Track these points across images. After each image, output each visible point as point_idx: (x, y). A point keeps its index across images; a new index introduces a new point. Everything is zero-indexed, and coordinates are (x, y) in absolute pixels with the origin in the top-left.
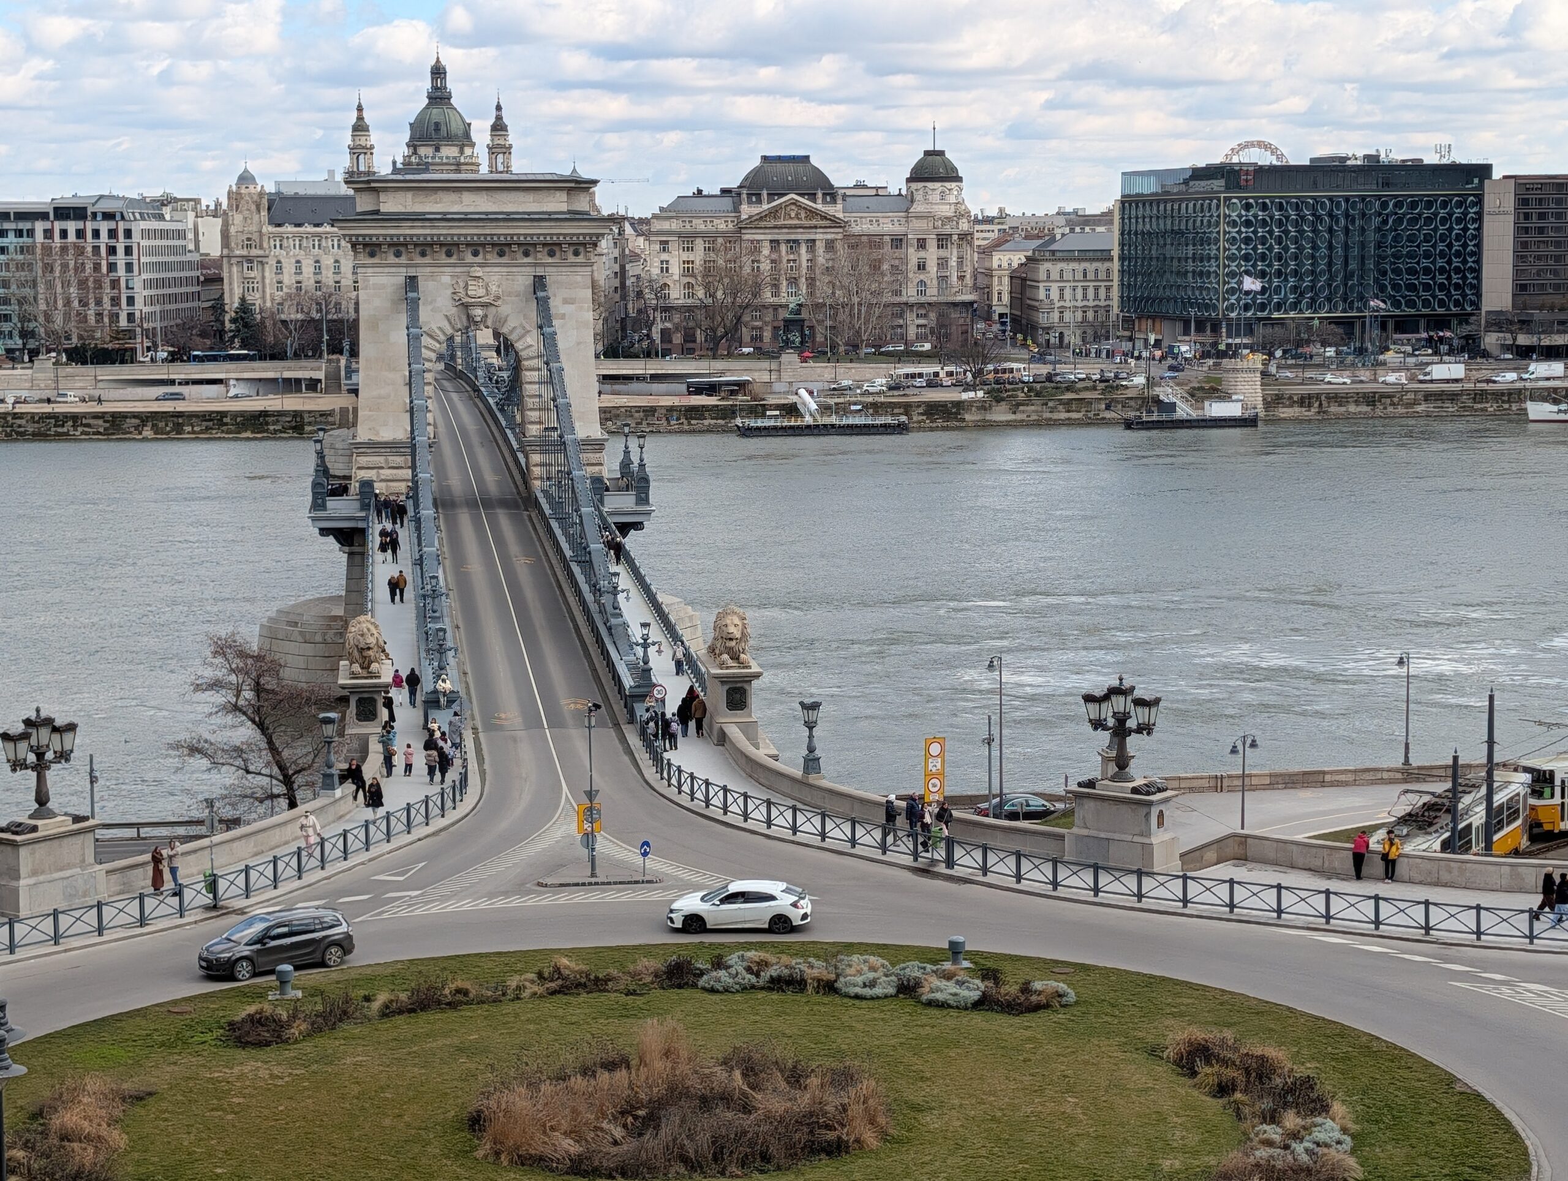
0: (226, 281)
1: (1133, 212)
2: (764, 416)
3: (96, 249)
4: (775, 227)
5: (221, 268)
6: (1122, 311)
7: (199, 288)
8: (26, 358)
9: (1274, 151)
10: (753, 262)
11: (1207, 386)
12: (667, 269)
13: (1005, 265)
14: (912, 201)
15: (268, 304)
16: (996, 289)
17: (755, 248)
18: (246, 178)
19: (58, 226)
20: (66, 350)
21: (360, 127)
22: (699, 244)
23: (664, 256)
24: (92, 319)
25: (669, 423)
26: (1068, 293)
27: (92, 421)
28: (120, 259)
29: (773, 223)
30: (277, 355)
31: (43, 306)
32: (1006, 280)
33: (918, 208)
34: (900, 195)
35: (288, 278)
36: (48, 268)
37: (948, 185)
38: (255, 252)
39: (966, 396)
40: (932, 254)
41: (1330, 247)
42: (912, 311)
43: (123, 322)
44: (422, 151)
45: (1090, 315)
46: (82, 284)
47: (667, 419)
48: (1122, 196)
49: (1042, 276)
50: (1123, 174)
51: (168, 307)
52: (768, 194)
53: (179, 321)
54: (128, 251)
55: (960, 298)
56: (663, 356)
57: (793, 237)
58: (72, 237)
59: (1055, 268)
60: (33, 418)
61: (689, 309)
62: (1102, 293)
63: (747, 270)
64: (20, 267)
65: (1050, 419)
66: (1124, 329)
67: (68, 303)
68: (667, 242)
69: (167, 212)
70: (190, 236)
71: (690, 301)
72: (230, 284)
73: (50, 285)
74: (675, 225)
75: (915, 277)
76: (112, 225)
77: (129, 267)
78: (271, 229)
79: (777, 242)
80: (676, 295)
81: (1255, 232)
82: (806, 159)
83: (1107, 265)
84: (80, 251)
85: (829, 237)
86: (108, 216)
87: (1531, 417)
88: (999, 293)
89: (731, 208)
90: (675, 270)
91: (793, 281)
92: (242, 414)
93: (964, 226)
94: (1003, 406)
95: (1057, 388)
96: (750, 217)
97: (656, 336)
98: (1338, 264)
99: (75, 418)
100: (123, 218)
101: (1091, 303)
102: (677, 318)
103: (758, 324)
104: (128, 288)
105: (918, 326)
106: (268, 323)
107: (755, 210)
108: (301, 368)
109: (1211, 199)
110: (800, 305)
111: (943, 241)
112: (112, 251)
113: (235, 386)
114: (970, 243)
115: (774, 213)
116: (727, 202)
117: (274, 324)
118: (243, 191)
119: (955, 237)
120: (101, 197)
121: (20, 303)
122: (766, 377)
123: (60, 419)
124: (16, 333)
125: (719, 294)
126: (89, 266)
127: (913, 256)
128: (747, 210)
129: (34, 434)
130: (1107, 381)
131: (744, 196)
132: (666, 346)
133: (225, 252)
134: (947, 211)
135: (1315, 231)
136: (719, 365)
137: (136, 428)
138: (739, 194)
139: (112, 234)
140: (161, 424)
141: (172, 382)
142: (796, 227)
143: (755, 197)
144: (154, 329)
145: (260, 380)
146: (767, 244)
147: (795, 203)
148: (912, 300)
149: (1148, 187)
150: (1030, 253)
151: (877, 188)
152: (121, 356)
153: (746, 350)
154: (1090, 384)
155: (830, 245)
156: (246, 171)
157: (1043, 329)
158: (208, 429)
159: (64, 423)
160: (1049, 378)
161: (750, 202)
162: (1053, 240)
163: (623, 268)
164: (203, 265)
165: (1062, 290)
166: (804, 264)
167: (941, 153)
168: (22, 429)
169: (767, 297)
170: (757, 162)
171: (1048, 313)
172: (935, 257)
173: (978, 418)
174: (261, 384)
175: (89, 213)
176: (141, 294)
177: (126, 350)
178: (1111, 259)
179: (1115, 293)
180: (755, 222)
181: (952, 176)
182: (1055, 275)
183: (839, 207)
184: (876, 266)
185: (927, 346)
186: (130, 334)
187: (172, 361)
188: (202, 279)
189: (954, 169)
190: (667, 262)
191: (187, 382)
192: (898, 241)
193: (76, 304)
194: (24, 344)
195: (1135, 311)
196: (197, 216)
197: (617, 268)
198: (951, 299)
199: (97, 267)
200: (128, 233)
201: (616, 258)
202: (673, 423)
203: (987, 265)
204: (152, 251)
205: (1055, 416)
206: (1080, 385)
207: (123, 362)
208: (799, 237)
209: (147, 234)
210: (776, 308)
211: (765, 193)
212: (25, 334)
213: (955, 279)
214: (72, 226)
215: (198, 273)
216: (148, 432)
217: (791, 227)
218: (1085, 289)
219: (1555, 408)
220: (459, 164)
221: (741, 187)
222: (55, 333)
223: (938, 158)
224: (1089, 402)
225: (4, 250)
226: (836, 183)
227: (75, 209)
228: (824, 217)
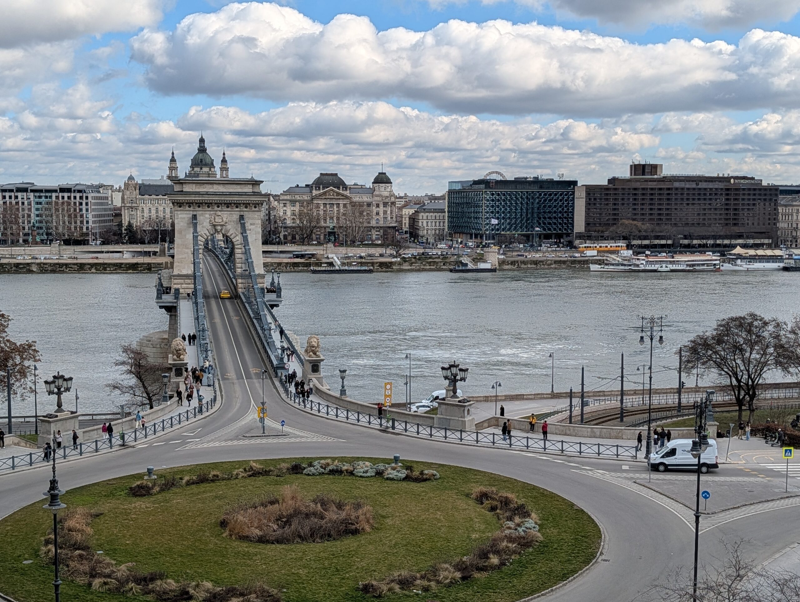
0: (123, 215)
2: (321, 266)
3: (75, 203)
4: (325, 199)
5: (121, 210)
6: (449, 230)
7: (113, 218)
8: (48, 243)
9: (502, 175)
10: (317, 211)
11: (479, 258)
12: (286, 213)
13: (407, 213)
14: (374, 190)
15: (139, 224)
16: (404, 222)
17: (318, 206)
18: (131, 178)
19: (61, 195)
20: (63, 240)
21: (173, 160)
22: (297, 204)
23: (285, 208)
24: (73, 229)
25: (286, 268)
26: (429, 224)
27: (72, 266)
28: (84, 207)
29: (324, 197)
30: (143, 243)
31: (55, 224)
32: (407, 219)
33: (376, 193)
34: (370, 188)
35: (146, 215)
36: (57, 210)
37: (387, 185)
38: (134, 205)
39: (394, 260)
40: (381, 209)
41: (522, 209)
42: (374, 229)
43: (85, 230)
44: (196, 169)
45: (437, 232)
46: (70, 216)
48: (449, 190)
49: (421, 218)
50: (449, 182)
51: (101, 224)
52: (323, 187)
53: (105, 230)
54: (87, 204)
55: (391, 225)
56: (284, 244)
57: (331, 202)
58: (66, 199)
59: (425, 215)
60: (51, 265)
61: (294, 227)
62: (442, 224)
63: (315, 214)
64: (47, 209)
65: (424, 269)
66: (449, 237)
67: (64, 223)
68: (286, 203)
69: (101, 190)
70: (110, 199)
71: (294, 225)
72: (125, 216)
73: (58, 216)
74: (288, 197)
75: (375, 217)
76: (81, 194)
77: (87, 210)
78: (140, 196)
79: (326, 204)
80: (289, 222)
81: (495, 203)
82: (337, 174)
83: (443, 214)
84: (69, 204)
85: (345, 202)
86: (80, 191)
87: (591, 270)
88: (405, 224)
89: (309, 191)
90: (289, 213)
91: (332, 218)
92: (128, 264)
93: (393, 199)
94: (407, 264)
95: (426, 257)
96: (316, 195)
97: (282, 237)
98: (524, 215)
99: (66, 265)
100: (85, 192)
101: (438, 228)
102: (289, 231)
103: (319, 233)
104: (86, 217)
105: (376, 235)
106: (139, 231)
107: (318, 192)
108: (151, 247)
109: (480, 192)
110: (334, 227)
111: (385, 204)
112: (81, 204)
113: (126, 254)
114: (395, 206)
115: (325, 193)
116: (308, 189)
117: (141, 231)
118: (130, 183)
119: (389, 203)
120: (77, 184)
121: (46, 223)
122: (321, 252)
123: (61, 265)
124: (44, 234)
125: (305, 222)
126: (72, 210)
127: (375, 209)
128: (315, 192)
129: (51, 271)
130: (443, 255)
131: (314, 188)
132: (285, 241)
133: (123, 205)
134: (386, 194)
135: (516, 203)
136: (305, 248)
137: (89, 269)
138: (312, 187)
139: (81, 198)
140: (99, 267)
141: (102, 252)
142: (333, 199)
143: (318, 188)
144: (96, 233)
145: (135, 251)
146: (322, 205)
147: (332, 190)
148: (374, 225)
149: (458, 187)
150: (416, 210)
151: (362, 186)
153: (314, 242)
154: (437, 256)
155: (345, 205)
156: (131, 175)
157: (421, 236)
158: (116, 269)
160: (423, 254)
161: (316, 190)
162: (424, 205)
163: (269, 212)
164: (115, 209)
165: (427, 222)
166: (336, 212)
167: (385, 174)
169: (322, 224)
170: (319, 176)
171: (423, 231)
172: (383, 210)
173: (398, 268)
174: (135, 253)
175: (73, 190)
176: (91, 220)
177: (86, 240)
178: (445, 212)
179: (446, 224)
180: (318, 197)
181: (388, 181)
182: (425, 218)
183: (348, 192)
184: (361, 213)
185: (380, 242)
186: (87, 234)
187: (103, 244)
188: (114, 214)
189: (389, 179)
190: (286, 210)
191: (108, 252)
192: (369, 205)
193: (67, 223)
194: (48, 238)
195: (453, 231)
196: (112, 192)
198: (388, 225)
199: (75, 210)
200: (87, 198)
201: (267, 209)
202: (288, 268)
203: (400, 213)
204: (96, 204)
205: (425, 267)
206: (434, 256)
207: (84, 244)
208: (334, 202)
209: (93, 198)
210: (325, 228)
211: (321, 186)
212: (48, 234)
213: (389, 218)
214: (66, 195)
215: (112, 212)
216: (93, 270)
217: (330, 199)
218: (436, 222)
219: (600, 267)
220: (209, 174)
221: (313, 184)
222: (59, 233)
223: (383, 175)
224: (437, 263)
225: (41, 203)
226: (347, 184)
227: (67, 189)
228: (343, 196)
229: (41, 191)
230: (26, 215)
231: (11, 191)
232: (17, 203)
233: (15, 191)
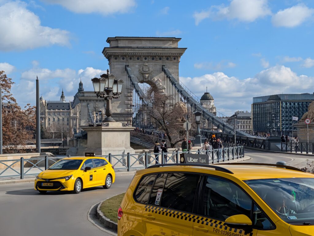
1: (255, 107)
15: (47, 128)
35: (51, 122)
37: (210, 101)
38: (43, 116)
48: (253, 103)
62: (248, 127)
78: (48, 110)
81: (289, 110)
93: (214, 110)
108: (57, 141)
109: (277, 102)
118: (41, 101)
135: (303, 110)
167: (209, 93)
178: (251, 119)
179: (252, 127)
189: (212, 97)
218: (244, 126)
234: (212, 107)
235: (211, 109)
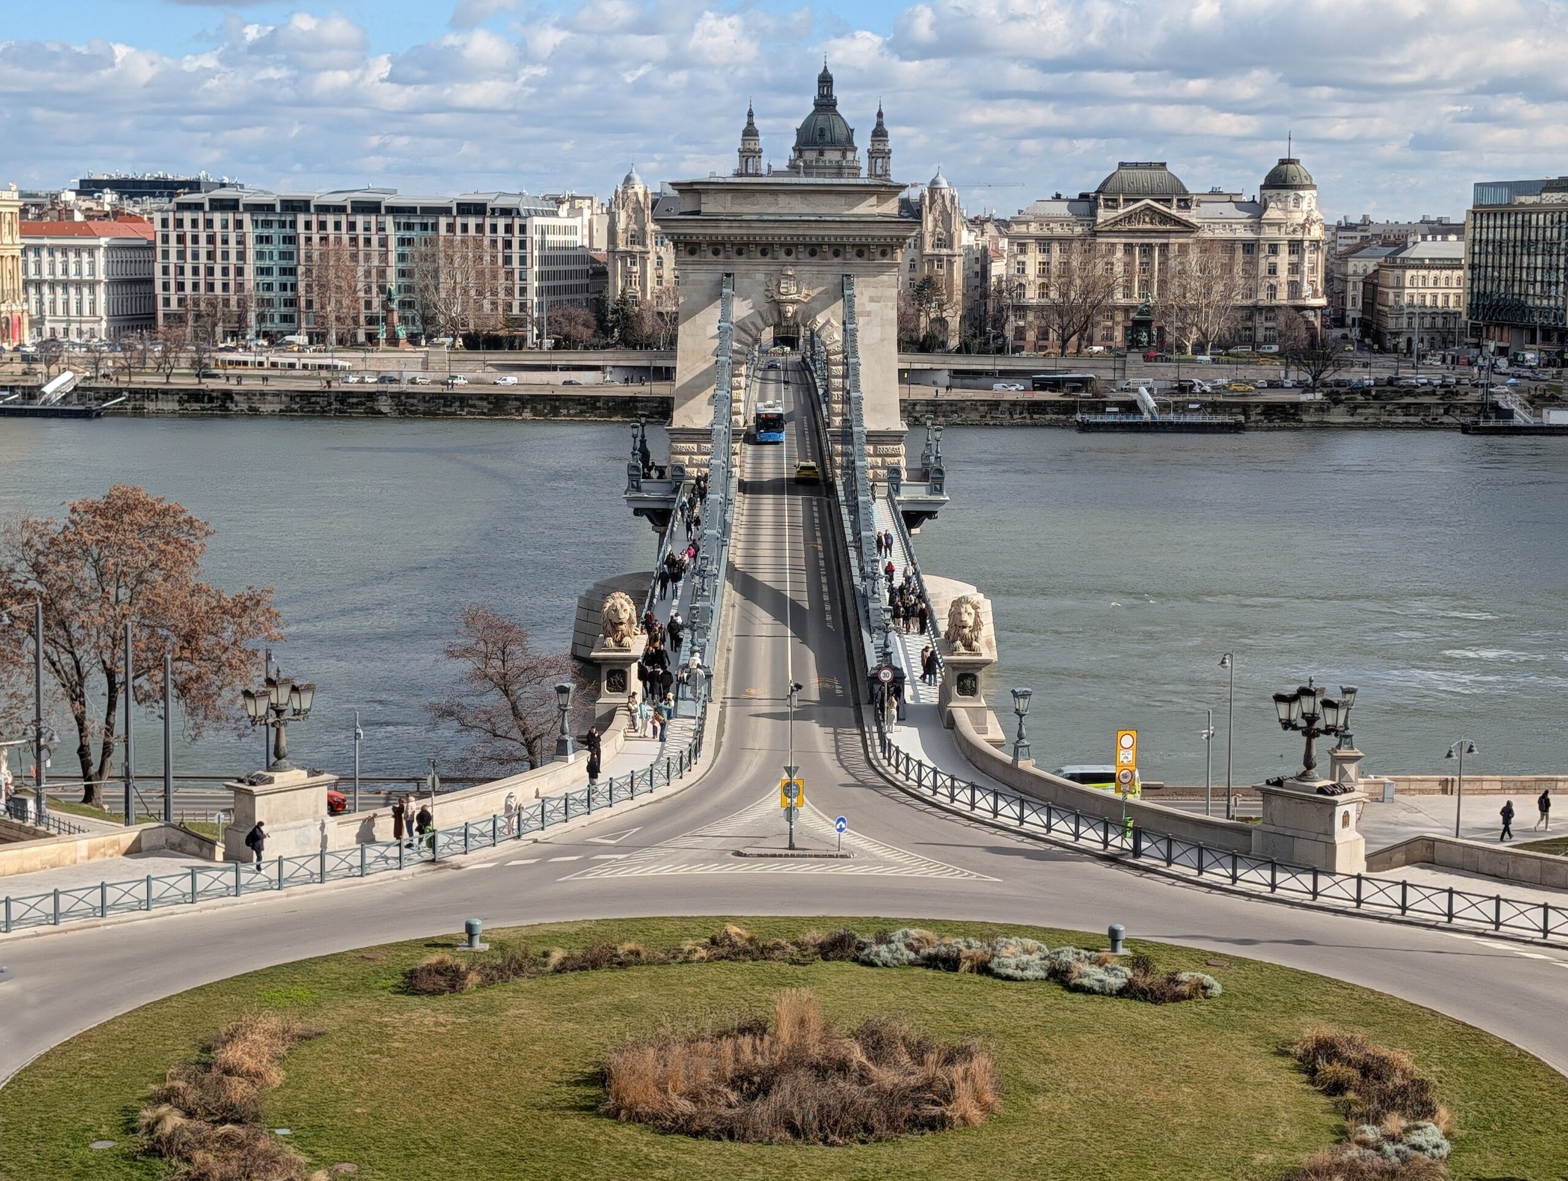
0: (610, 274)
1: (1485, 223)
2: (1103, 412)
3: (494, 242)
4: (1130, 231)
5: (606, 262)
6: (1471, 318)
7: (587, 281)
8: (424, 342)
10: (1107, 264)
11: (1548, 394)
12: (1023, 270)
13: (1360, 271)
14: (1266, 208)
15: (648, 298)
16: (1350, 294)
17: (1109, 251)
19: (459, 221)
20: (461, 336)
21: (750, 132)
22: (1056, 248)
23: (1022, 258)
24: (487, 308)
25: (1012, 417)
27: (477, 402)
28: (515, 252)
29: (1128, 227)
30: (653, 345)
31: (443, 295)
32: (1360, 286)
33: (1270, 215)
34: (1254, 201)
35: (667, 272)
36: (450, 259)
37: (1299, 193)
38: (638, 248)
39: (1305, 398)
40: (1283, 259)
42: (1261, 314)
43: (516, 311)
44: (806, 155)
45: (1439, 322)
46: (480, 274)
47: (1011, 413)
48: (1474, 207)
49: (1393, 283)
50: (1476, 185)
52: (1125, 200)
54: (523, 245)
55: (1310, 302)
56: (1014, 352)
57: (1146, 241)
58: (472, 231)
59: (1405, 276)
60: (424, 398)
61: (1043, 308)
62: (1452, 300)
63: (1100, 272)
64: (424, 258)
65: (1388, 422)
66: (1472, 336)
67: (466, 292)
68: (1024, 245)
69: (562, 209)
70: (584, 232)
71: (1043, 301)
72: (614, 278)
73: (451, 275)
74: (1034, 229)
75: (1265, 281)
76: (509, 220)
77: (523, 260)
78: (653, 226)
79: (1131, 245)
80: (1031, 295)
82: (1163, 165)
83: (1457, 273)
84: (479, 245)
85: (1182, 241)
86: (506, 212)
88: (1354, 298)
89: (1088, 211)
90: (1032, 270)
91: (1145, 283)
92: (613, 399)
93: (1316, 232)
94: (1341, 408)
95: (1396, 392)
96: (1106, 221)
97: (1009, 333)
99: (462, 399)
100: (519, 214)
101: (1440, 310)
102: (1030, 317)
103: (1110, 323)
104: (521, 279)
105: (1266, 329)
106: (647, 316)
107: (1111, 214)
110: (1151, 306)
111: (1295, 246)
112: (508, 244)
113: (611, 373)
114: (1322, 249)
115: (1129, 217)
116: (1084, 206)
118: (629, 189)
119: (1307, 243)
120: (500, 194)
121: (423, 293)
122: (1109, 375)
123: (449, 399)
124: (418, 319)
125: (1072, 295)
126: (487, 258)
127: (1264, 260)
128: (1103, 215)
129: (424, 413)
130: (1449, 386)
131: (1101, 201)
132: (1020, 343)
133: (611, 247)
134: (1299, 217)
136: (1066, 362)
137: (517, 409)
138: (1096, 199)
139: (509, 229)
140: (540, 407)
142: (1150, 232)
143: (1111, 204)
144: (542, 318)
145: (632, 368)
146: (1122, 247)
147: (1149, 208)
148: (1262, 303)
149: (1501, 198)
150: (1382, 260)
151: (1232, 195)
152: (514, 343)
154: (1429, 389)
155: (1182, 249)
157: (1391, 333)
159: (452, 403)
160: (1390, 382)
161: (1106, 206)
162: (1405, 248)
164: (590, 259)
166: (1157, 267)
167: (1295, 162)
168: (414, 408)
169: (1119, 298)
170: (1114, 168)
171: (1397, 318)
172: (1287, 262)
173: (1316, 419)
174: (632, 372)
175: (488, 209)
176: (532, 285)
177: (517, 337)
178: (1461, 267)
179: (1464, 301)
180: (1111, 226)
181: (1305, 183)
183: (1193, 212)
184: (1226, 270)
185: (1274, 349)
186: (520, 322)
187: (557, 348)
188: (591, 272)
189: (1306, 177)
190: (1024, 263)
191: (567, 368)
192: (1249, 247)
193: (473, 293)
194: (424, 329)
195: (1483, 319)
196: (592, 214)
197: (978, 268)
198: (1300, 303)
199: (494, 258)
200: (523, 229)
201: (977, 259)
202: (1015, 416)
203: (1342, 270)
205: (1393, 419)
206: (1420, 390)
207: (512, 347)
208: (1152, 241)
209: (541, 229)
210: (1127, 309)
211: (1121, 198)
212: (426, 320)
213: (1306, 284)
214: (472, 221)
215: (588, 267)
216: (527, 414)
217: (1144, 231)
218: (1434, 296)
220: (840, 169)
221: (1097, 192)
222: (452, 319)
223: (1291, 166)
224: (1428, 407)
225: (409, 242)
226: (1191, 189)
227: (476, 205)
228: (1178, 222)
229: (412, 210)
230: (374, 271)
231: (340, 209)
232: (354, 240)
233: (349, 210)
234: (1307, 219)
235: (1303, 226)
